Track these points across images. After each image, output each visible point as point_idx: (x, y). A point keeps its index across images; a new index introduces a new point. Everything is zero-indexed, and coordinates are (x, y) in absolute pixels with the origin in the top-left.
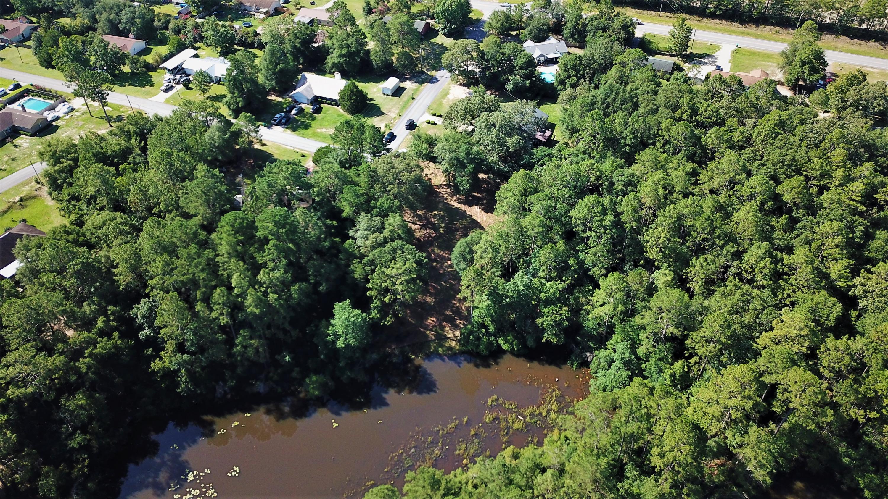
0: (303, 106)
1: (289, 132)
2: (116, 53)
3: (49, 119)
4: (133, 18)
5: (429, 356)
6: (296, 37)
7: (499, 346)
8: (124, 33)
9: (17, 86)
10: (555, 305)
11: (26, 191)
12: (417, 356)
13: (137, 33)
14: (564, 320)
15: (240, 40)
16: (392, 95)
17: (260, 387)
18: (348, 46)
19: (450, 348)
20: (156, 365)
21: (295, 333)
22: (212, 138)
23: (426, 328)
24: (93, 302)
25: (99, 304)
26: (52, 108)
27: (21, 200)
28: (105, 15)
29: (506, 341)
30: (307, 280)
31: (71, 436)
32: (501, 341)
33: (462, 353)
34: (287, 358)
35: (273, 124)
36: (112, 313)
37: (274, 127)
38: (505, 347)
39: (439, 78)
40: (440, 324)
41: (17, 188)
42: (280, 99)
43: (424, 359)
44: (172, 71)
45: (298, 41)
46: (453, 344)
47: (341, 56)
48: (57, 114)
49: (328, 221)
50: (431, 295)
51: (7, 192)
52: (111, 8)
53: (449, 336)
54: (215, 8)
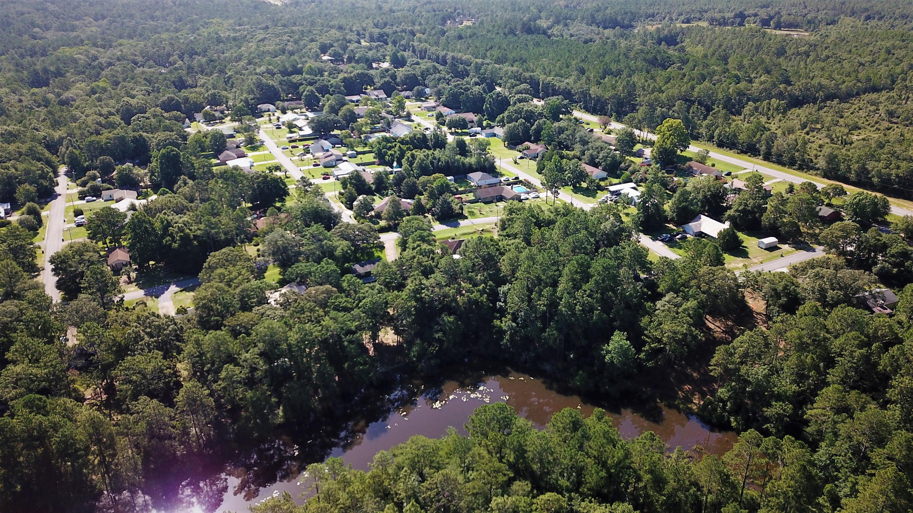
0: (688, 236)
1: (666, 247)
2: (582, 172)
3: (522, 198)
4: (607, 157)
5: (670, 406)
6: (709, 190)
7: (730, 422)
8: (596, 165)
9: (517, 178)
10: (784, 402)
11: (487, 227)
12: (662, 402)
13: (605, 167)
14: (786, 416)
15: (672, 187)
16: (765, 249)
17: (547, 367)
18: (746, 205)
19: (691, 409)
20: (497, 322)
21: (584, 342)
22: (606, 228)
23: (682, 390)
24: (484, 275)
25: (486, 278)
26: (528, 193)
27: (482, 230)
28: (591, 151)
29: (736, 420)
30: (608, 314)
31: (437, 332)
32: (732, 419)
33: (697, 414)
34: (572, 356)
35: (657, 240)
36: (490, 286)
37: (658, 242)
38: (734, 424)
39: (816, 250)
40: (694, 392)
41: (484, 224)
42: (675, 228)
43: (665, 405)
44: (613, 193)
45: (709, 193)
46: (695, 407)
47: (737, 211)
48: (528, 197)
49: (645, 290)
50: (699, 373)
51: (478, 224)
52: (597, 148)
53: (694, 401)
54: (671, 166)
